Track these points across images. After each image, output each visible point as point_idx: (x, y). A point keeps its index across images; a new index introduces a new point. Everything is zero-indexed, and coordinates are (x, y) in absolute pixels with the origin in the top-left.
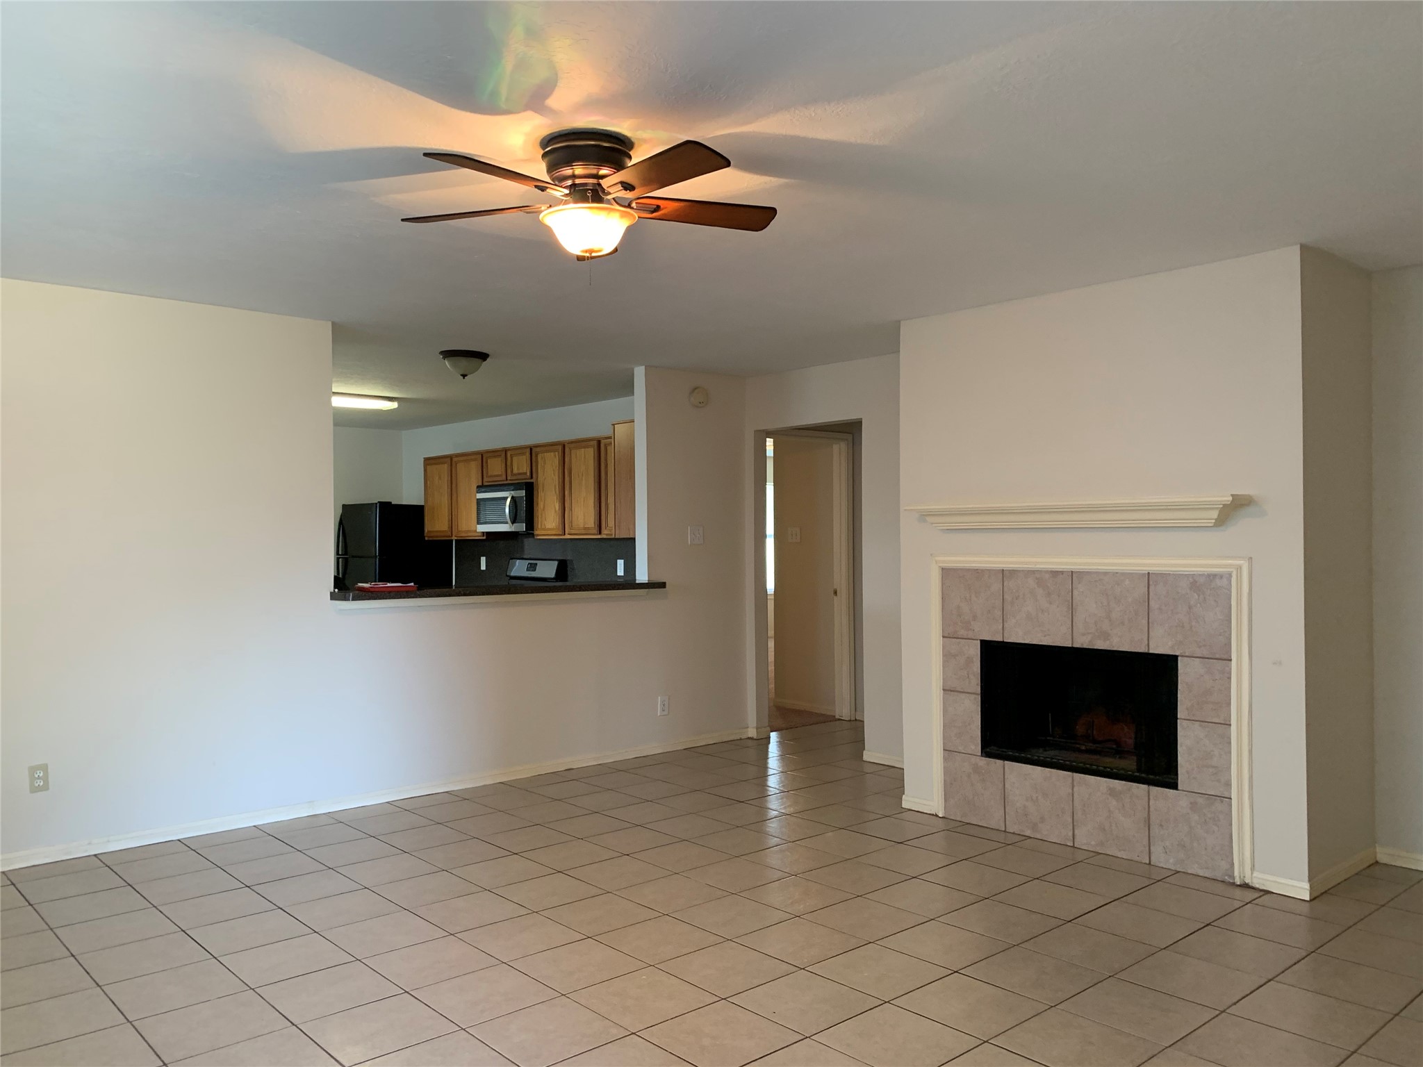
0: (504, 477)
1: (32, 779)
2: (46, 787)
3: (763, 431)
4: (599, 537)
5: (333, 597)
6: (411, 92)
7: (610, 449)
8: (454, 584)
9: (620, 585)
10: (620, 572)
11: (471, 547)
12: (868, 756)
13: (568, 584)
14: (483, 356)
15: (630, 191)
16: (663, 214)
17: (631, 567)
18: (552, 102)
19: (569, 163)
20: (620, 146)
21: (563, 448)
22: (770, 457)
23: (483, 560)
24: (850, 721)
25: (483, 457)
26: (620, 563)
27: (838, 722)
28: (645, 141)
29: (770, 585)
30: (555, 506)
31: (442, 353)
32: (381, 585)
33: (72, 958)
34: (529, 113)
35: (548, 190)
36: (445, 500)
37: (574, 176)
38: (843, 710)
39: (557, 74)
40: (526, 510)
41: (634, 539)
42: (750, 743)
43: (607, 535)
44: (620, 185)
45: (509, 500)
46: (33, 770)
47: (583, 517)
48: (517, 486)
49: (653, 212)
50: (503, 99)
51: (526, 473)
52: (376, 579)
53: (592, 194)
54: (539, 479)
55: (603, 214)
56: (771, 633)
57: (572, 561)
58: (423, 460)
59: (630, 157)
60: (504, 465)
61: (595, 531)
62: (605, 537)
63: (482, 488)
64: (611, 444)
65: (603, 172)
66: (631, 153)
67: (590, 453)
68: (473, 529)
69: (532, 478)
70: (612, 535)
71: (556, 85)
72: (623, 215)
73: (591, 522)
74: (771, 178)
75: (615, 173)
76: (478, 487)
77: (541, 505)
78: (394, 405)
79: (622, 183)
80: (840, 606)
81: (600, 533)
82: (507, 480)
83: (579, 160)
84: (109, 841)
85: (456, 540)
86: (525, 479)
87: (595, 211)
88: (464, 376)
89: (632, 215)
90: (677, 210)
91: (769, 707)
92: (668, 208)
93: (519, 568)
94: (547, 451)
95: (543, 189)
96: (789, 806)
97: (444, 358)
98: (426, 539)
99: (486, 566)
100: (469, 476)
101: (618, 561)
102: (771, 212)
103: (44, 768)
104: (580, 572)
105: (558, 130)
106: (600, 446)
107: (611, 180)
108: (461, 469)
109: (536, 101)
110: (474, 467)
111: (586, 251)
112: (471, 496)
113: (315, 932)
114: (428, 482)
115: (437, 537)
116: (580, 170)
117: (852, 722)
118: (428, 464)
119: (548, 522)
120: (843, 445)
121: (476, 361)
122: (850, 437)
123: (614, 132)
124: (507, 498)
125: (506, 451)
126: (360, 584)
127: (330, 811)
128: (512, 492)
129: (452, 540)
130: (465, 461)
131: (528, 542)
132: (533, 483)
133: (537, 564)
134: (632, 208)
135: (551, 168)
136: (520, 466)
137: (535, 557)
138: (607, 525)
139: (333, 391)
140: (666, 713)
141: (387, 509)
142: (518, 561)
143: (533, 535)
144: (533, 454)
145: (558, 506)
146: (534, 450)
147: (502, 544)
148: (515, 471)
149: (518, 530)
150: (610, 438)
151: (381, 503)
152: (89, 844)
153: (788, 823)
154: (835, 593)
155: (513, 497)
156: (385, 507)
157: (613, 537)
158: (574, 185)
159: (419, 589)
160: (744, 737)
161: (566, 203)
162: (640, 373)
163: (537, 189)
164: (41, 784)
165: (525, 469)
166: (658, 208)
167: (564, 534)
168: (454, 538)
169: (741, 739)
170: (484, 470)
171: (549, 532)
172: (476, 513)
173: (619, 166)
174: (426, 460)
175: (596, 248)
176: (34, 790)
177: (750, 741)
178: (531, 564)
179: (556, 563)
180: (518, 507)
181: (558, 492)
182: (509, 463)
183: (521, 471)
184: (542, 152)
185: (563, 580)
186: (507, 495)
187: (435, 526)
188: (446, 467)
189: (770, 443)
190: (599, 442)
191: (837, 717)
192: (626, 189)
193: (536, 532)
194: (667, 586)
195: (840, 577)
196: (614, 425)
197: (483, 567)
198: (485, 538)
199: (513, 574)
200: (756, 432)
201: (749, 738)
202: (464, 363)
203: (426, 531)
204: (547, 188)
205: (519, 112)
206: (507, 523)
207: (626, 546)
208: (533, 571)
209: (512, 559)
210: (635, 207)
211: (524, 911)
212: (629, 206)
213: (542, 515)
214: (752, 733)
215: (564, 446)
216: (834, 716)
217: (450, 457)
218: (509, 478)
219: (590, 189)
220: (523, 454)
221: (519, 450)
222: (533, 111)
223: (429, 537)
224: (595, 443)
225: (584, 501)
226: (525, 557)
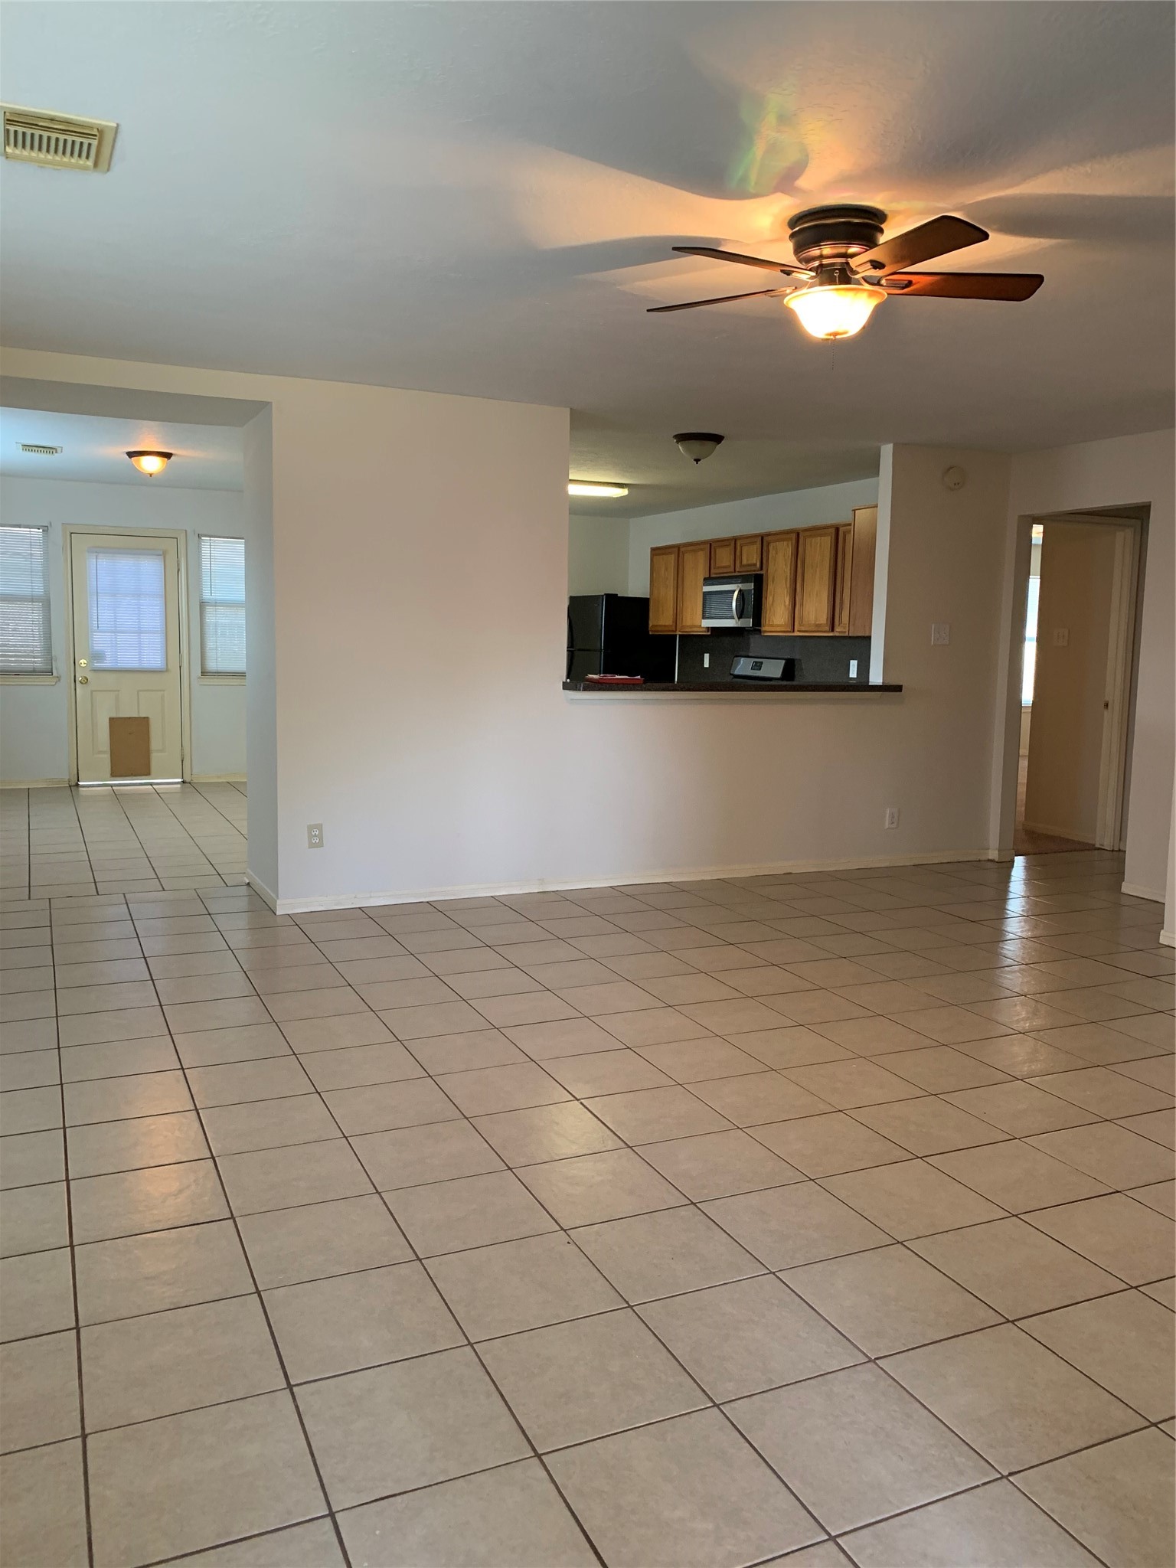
0: (732, 569)
1: (311, 836)
2: (320, 845)
3: (1029, 516)
4: (831, 634)
5: (566, 686)
6: (662, 185)
7: (849, 538)
8: (676, 680)
9: (851, 686)
10: (853, 674)
11: (695, 643)
12: (1126, 888)
13: (794, 683)
14: (717, 439)
15: (880, 269)
16: (914, 290)
17: (864, 669)
18: (802, 183)
19: (816, 242)
20: (872, 220)
21: (797, 537)
22: (1036, 545)
23: (707, 656)
24: (1113, 851)
25: (712, 546)
26: (854, 664)
27: (1096, 852)
28: (897, 212)
29: (1027, 696)
30: (785, 602)
31: (676, 437)
32: (609, 677)
33: (349, 987)
34: (779, 195)
35: (793, 274)
36: (671, 592)
37: (821, 257)
38: (1105, 839)
39: (807, 156)
40: (754, 605)
41: (869, 638)
42: (990, 864)
43: (839, 632)
44: (869, 264)
45: (736, 594)
46: (310, 828)
47: (815, 612)
48: (744, 579)
49: (903, 288)
50: (753, 183)
51: (755, 565)
52: (600, 671)
53: (839, 275)
54: (769, 571)
55: (851, 294)
56: (1024, 750)
57: (800, 660)
58: (649, 550)
59: (882, 231)
60: (732, 557)
61: (827, 629)
62: (837, 634)
63: (709, 580)
64: (850, 531)
65: (853, 250)
66: (883, 226)
67: (827, 541)
68: (698, 624)
69: (762, 569)
70: (845, 632)
71: (805, 167)
72: (872, 294)
73: (823, 619)
74: (1042, 240)
75: (867, 250)
76: (705, 579)
77: (770, 599)
78: (624, 492)
79: (871, 262)
80: (1111, 721)
81: (833, 630)
82: (735, 571)
83: (828, 239)
84: (371, 897)
85: (680, 635)
86: (754, 571)
87: (843, 293)
88: (697, 461)
89: (880, 293)
90: (932, 284)
91: (1015, 830)
92: (920, 282)
93: (743, 667)
94: (778, 540)
95: (788, 273)
96: (1029, 930)
97: (678, 442)
98: (650, 633)
99: (710, 663)
100: (696, 568)
101: (851, 661)
102: (1038, 280)
103: (320, 827)
104: (808, 673)
105: (806, 209)
106: (838, 534)
107: (860, 258)
108: (688, 558)
109: (786, 183)
110: (702, 558)
111: (830, 335)
112: (697, 588)
113: (548, 990)
114: (654, 575)
115: (661, 631)
116: (828, 249)
117: (1115, 853)
118: (656, 555)
119: (777, 618)
120: (1129, 532)
121: (710, 444)
122: (1139, 522)
123: (868, 207)
124: (734, 591)
125: (735, 539)
126: (590, 676)
127: (559, 889)
128: (740, 585)
129: (676, 635)
130: (694, 551)
131: (754, 640)
132: (762, 575)
133: (762, 663)
134: (882, 285)
135: (798, 249)
136: (750, 556)
137: (759, 655)
138: (841, 622)
139: (570, 478)
140: (894, 825)
141: (613, 601)
142: (742, 659)
143: (760, 631)
144: (765, 543)
145: (787, 600)
146: (765, 539)
147: (726, 640)
148: (745, 562)
149: (745, 626)
150: (850, 525)
151: (608, 595)
152: (355, 897)
153: (1024, 947)
154: (1107, 705)
155: (740, 591)
156: (611, 598)
157: (847, 634)
158: (821, 265)
159: (645, 682)
160: (983, 858)
161: (812, 286)
162: (887, 451)
163: (782, 274)
164: (317, 841)
165: (755, 559)
166: (910, 283)
167: (793, 631)
168: (678, 633)
169: (980, 861)
170: (712, 561)
171: (778, 629)
172: (702, 607)
173: (870, 243)
174: (653, 550)
175: (840, 330)
176: (312, 846)
177: (989, 863)
178: (756, 662)
179: (784, 661)
180: (746, 600)
181: (788, 585)
182: (738, 553)
183: (750, 562)
184: (791, 232)
185: (790, 679)
186: (735, 588)
187: (660, 620)
188: (672, 558)
189: (1037, 532)
190: (837, 530)
191: (1097, 846)
192: (875, 267)
193: (763, 629)
194: (903, 690)
195: (1113, 690)
196: (854, 510)
197: (706, 665)
198: (709, 633)
199: (737, 672)
200: (1022, 517)
201: (989, 860)
202: (696, 445)
203: (650, 625)
204: (793, 272)
205: (768, 195)
206: (733, 618)
207: (860, 645)
208: (757, 670)
209: (737, 656)
210: (885, 284)
211: (738, 995)
212: (878, 284)
213: (770, 609)
214: (993, 854)
215: (798, 534)
216: (1094, 845)
217: (678, 547)
218: (737, 570)
219: (837, 269)
220: (754, 543)
221: (749, 539)
222: (782, 192)
223: (652, 631)
224: (833, 530)
225: (817, 595)
226: (750, 654)
